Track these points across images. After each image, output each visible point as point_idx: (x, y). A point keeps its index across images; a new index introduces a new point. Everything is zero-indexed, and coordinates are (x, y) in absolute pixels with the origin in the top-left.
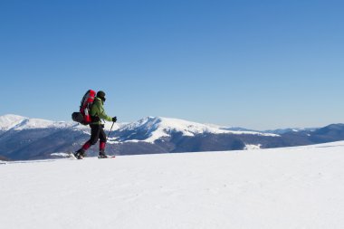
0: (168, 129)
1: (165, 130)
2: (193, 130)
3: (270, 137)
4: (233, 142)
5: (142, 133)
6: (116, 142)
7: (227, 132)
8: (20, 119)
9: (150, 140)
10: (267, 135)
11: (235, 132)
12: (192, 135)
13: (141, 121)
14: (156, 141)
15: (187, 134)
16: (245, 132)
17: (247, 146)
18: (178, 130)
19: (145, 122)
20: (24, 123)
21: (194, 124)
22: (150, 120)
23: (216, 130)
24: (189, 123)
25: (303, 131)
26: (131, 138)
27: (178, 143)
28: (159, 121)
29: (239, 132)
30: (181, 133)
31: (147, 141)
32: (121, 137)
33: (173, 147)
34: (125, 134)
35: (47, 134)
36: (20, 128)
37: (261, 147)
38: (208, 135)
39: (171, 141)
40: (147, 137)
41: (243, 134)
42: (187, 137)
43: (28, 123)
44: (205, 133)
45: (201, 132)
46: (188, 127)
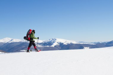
0: (59, 42)
1: (58, 43)
2: (67, 42)
3: (92, 45)
4: (80, 47)
5: (50, 43)
6: (42, 47)
7: (78, 43)
8: (10, 39)
9: (53, 46)
10: (91, 44)
11: (81, 43)
12: (67, 44)
13: (50, 40)
14: (55, 46)
15: (65, 44)
16: (84, 43)
17: (85, 48)
18: (62, 43)
19: (51, 40)
20: (12, 40)
21: (67, 41)
22: (53, 39)
23: (74, 42)
24: (66, 40)
25: (103, 43)
26: (47, 45)
27: (62, 47)
28: (56, 40)
29: (82, 43)
30: (63, 43)
31: (52, 46)
32: (43, 45)
33: (61, 48)
34: (45, 44)
35: (19, 44)
36: (10, 42)
37: (89, 48)
38: (72, 44)
39: (60, 46)
40: (52, 45)
41: (83, 44)
42: (65, 45)
43: (13, 41)
44: (71, 44)
45: (70, 43)
46: (65, 42)
